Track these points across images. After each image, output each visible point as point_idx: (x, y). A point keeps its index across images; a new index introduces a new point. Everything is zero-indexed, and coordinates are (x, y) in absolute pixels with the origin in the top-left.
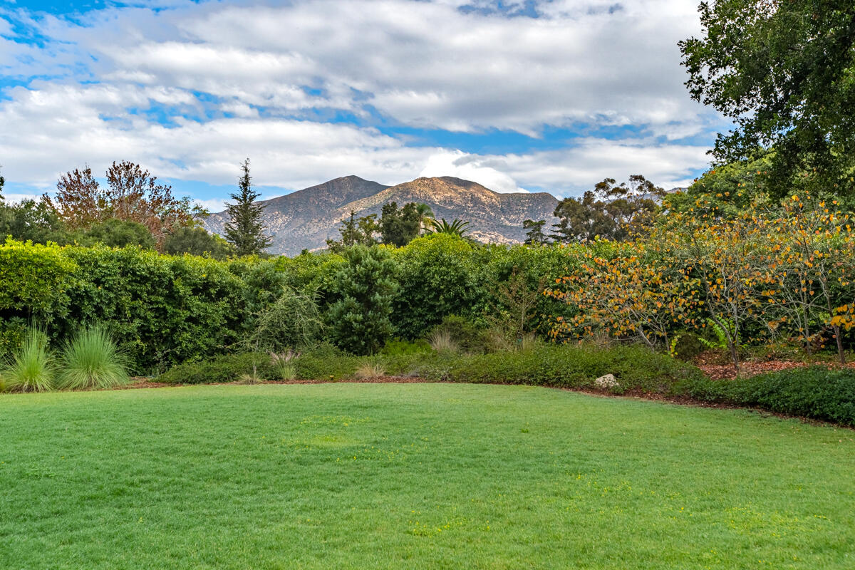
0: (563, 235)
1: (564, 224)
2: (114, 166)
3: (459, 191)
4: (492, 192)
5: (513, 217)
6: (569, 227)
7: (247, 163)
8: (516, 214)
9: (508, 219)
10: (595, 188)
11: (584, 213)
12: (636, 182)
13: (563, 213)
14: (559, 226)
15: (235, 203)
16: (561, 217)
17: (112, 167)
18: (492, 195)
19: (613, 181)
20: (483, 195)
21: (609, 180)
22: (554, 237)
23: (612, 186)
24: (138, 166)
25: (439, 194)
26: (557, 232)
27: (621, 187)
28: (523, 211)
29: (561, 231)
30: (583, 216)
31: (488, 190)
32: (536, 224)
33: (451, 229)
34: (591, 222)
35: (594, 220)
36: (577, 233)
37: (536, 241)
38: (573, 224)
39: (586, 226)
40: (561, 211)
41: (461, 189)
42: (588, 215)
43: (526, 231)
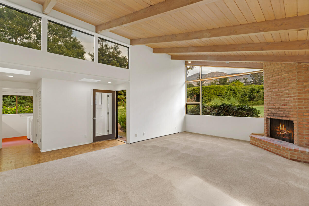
0: (252, 81)
1: (253, 78)
6: (254, 79)
14: (251, 79)
22: (250, 81)
30: (257, 76)
32: (246, 79)
33: (238, 81)
34: (259, 78)
35: (260, 77)
36: (256, 80)
37: (246, 82)
38: (255, 78)
39: (258, 79)
40: (252, 76)
41: (220, 74)
42: (259, 76)
43: (244, 80)
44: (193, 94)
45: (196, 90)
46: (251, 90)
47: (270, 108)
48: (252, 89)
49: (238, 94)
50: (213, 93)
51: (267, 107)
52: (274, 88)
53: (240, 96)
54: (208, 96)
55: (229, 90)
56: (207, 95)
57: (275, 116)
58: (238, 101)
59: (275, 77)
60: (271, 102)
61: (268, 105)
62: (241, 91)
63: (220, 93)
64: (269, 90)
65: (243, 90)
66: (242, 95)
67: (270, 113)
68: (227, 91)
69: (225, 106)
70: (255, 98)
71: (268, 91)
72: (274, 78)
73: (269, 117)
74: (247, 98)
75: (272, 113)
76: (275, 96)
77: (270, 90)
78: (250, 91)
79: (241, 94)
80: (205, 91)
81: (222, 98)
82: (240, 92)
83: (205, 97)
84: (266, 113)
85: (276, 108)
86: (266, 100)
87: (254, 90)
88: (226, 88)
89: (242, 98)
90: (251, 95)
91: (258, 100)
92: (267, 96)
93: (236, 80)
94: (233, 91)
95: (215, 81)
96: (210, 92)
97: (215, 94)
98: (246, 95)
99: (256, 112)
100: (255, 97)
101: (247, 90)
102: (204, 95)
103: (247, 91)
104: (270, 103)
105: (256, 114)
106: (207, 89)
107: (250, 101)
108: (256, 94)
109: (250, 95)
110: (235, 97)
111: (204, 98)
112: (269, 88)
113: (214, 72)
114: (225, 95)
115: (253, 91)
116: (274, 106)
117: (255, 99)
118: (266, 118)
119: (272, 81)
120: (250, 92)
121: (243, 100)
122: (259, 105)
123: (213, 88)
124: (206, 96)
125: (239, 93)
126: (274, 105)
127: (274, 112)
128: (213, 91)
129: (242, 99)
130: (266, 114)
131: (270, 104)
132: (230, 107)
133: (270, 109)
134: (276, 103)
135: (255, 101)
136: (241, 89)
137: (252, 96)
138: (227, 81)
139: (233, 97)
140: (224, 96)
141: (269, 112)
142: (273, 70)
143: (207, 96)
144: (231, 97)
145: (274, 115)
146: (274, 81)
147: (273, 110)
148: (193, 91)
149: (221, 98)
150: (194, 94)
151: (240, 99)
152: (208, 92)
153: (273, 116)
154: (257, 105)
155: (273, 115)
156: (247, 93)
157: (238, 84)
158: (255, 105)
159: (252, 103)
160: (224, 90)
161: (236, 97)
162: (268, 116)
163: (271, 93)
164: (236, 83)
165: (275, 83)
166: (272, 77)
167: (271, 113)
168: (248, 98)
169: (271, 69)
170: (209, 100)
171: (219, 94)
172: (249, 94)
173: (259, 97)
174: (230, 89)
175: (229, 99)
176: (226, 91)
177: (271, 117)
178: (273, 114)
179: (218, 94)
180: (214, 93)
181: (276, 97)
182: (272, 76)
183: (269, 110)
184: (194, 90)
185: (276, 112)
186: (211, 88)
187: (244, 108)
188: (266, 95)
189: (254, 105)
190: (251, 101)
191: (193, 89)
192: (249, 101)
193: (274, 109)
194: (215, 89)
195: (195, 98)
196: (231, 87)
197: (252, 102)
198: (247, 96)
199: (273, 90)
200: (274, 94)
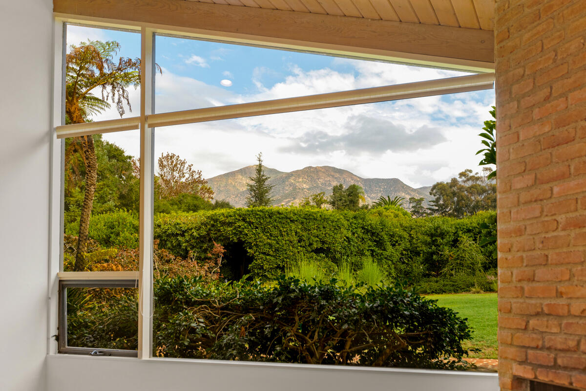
0: (437, 208)
1: (437, 200)
2: (162, 156)
3: (335, 176)
4: (359, 177)
5: (373, 195)
6: (441, 202)
7: (260, 156)
8: (375, 193)
9: (369, 197)
10: (459, 176)
11: (452, 193)
12: (487, 172)
13: (436, 193)
14: (433, 202)
15: (253, 183)
16: (435, 196)
17: (161, 157)
18: (358, 179)
19: (471, 171)
20: (352, 180)
21: (468, 170)
22: (430, 209)
23: (471, 175)
24: (178, 156)
25: (321, 178)
26: (433, 206)
27: (476, 176)
28: (380, 191)
29: (436, 206)
30: (451, 195)
31: (356, 176)
32: (418, 200)
33: (392, 203)
34: (456, 199)
35: (458, 198)
36: (447, 207)
37: (418, 212)
38: (444, 201)
39: (453, 202)
40: (434, 191)
41: (337, 175)
42: (454, 194)
43: (411, 205)
44: (210, 240)
45: (223, 224)
46: (432, 235)
47: (532, 311)
48: (436, 229)
49: (390, 249)
50: (296, 239)
51: (517, 304)
52: (562, 177)
53: (396, 256)
54: (277, 250)
55: (359, 230)
56: (270, 245)
57: (565, 368)
58: (390, 274)
59: (564, 95)
60: (540, 273)
61: (522, 288)
62: (400, 237)
63: (323, 243)
64: (528, 188)
65: (406, 235)
66: (402, 254)
67: (537, 348)
68: (350, 235)
69: (292, 295)
70: (444, 267)
71: (524, 197)
72: (563, 106)
73: (527, 373)
74: (419, 267)
75: (547, 345)
76: (564, 229)
77: (536, 192)
78: (429, 239)
79: (401, 248)
80: (264, 231)
81: (330, 263)
82: (397, 242)
83: (264, 253)
84: (511, 345)
85: (570, 315)
86: (509, 257)
87: (442, 235)
88: (346, 223)
89: (404, 263)
90: (433, 253)
91: (453, 272)
92: (519, 232)
93: (387, 199)
94: (373, 234)
95: (319, 198)
96: (282, 235)
97: (302, 243)
98: (418, 254)
99: (451, 331)
100: (443, 262)
101: (419, 234)
102: (256, 245)
103: (421, 237)
104: (532, 279)
105: (452, 342)
106: (268, 220)
107: (428, 276)
108: (447, 251)
109: (428, 253)
110: (380, 261)
111: (259, 261)
112: (528, 179)
113: (316, 168)
114: (343, 251)
115: (439, 240)
116: (562, 301)
117: (445, 270)
118: (508, 380)
119: (547, 129)
120: (429, 244)
121: (407, 274)
122: (456, 291)
123: (295, 218)
124: (266, 250)
125: (394, 245)
126: (560, 295)
127: (559, 341)
128: (296, 233)
129: (403, 267)
130: (511, 352)
131: (535, 285)
132: (323, 302)
133: (533, 322)
134: (572, 275)
135: (445, 275)
136: (399, 231)
137: (434, 257)
138: (358, 200)
139: (370, 259)
140: (338, 256)
141: (526, 339)
142: (555, 51)
143: (271, 253)
144: (364, 258)
145: (560, 362)
146: (561, 123)
147: (555, 330)
148: (213, 226)
149: (326, 260)
150: (216, 239)
151: (395, 268)
152: (275, 232)
153: (556, 366)
154: (450, 292)
155: (555, 360)
156: (419, 245)
157: (392, 215)
158: (445, 292)
159: (435, 286)
160: (337, 228)
161: (381, 259)
162: (521, 363)
163: (542, 212)
164: (387, 209)
165: (568, 141)
166: (547, 99)
167: (542, 348)
168: (422, 263)
169: (539, 44)
170: (278, 267)
171: (320, 245)
172: (424, 248)
173: (458, 261)
174: (363, 228)
175: (356, 267)
176: (345, 232)
177: (543, 377)
178: (552, 355)
179: (315, 246)
180: (299, 242)
181: (574, 233)
182: (546, 91)
183: (526, 329)
184: (216, 221)
185: (572, 344)
186: (287, 218)
187: (392, 311)
188: (512, 225)
189: (442, 291)
190: (434, 276)
191: (210, 218)
192: (425, 275)
193: (560, 317)
194: (302, 223)
195: (220, 261)
196: (363, 219)
197: (435, 279)
198: (421, 258)
199: (552, 190)
200: (562, 218)
